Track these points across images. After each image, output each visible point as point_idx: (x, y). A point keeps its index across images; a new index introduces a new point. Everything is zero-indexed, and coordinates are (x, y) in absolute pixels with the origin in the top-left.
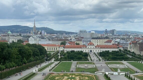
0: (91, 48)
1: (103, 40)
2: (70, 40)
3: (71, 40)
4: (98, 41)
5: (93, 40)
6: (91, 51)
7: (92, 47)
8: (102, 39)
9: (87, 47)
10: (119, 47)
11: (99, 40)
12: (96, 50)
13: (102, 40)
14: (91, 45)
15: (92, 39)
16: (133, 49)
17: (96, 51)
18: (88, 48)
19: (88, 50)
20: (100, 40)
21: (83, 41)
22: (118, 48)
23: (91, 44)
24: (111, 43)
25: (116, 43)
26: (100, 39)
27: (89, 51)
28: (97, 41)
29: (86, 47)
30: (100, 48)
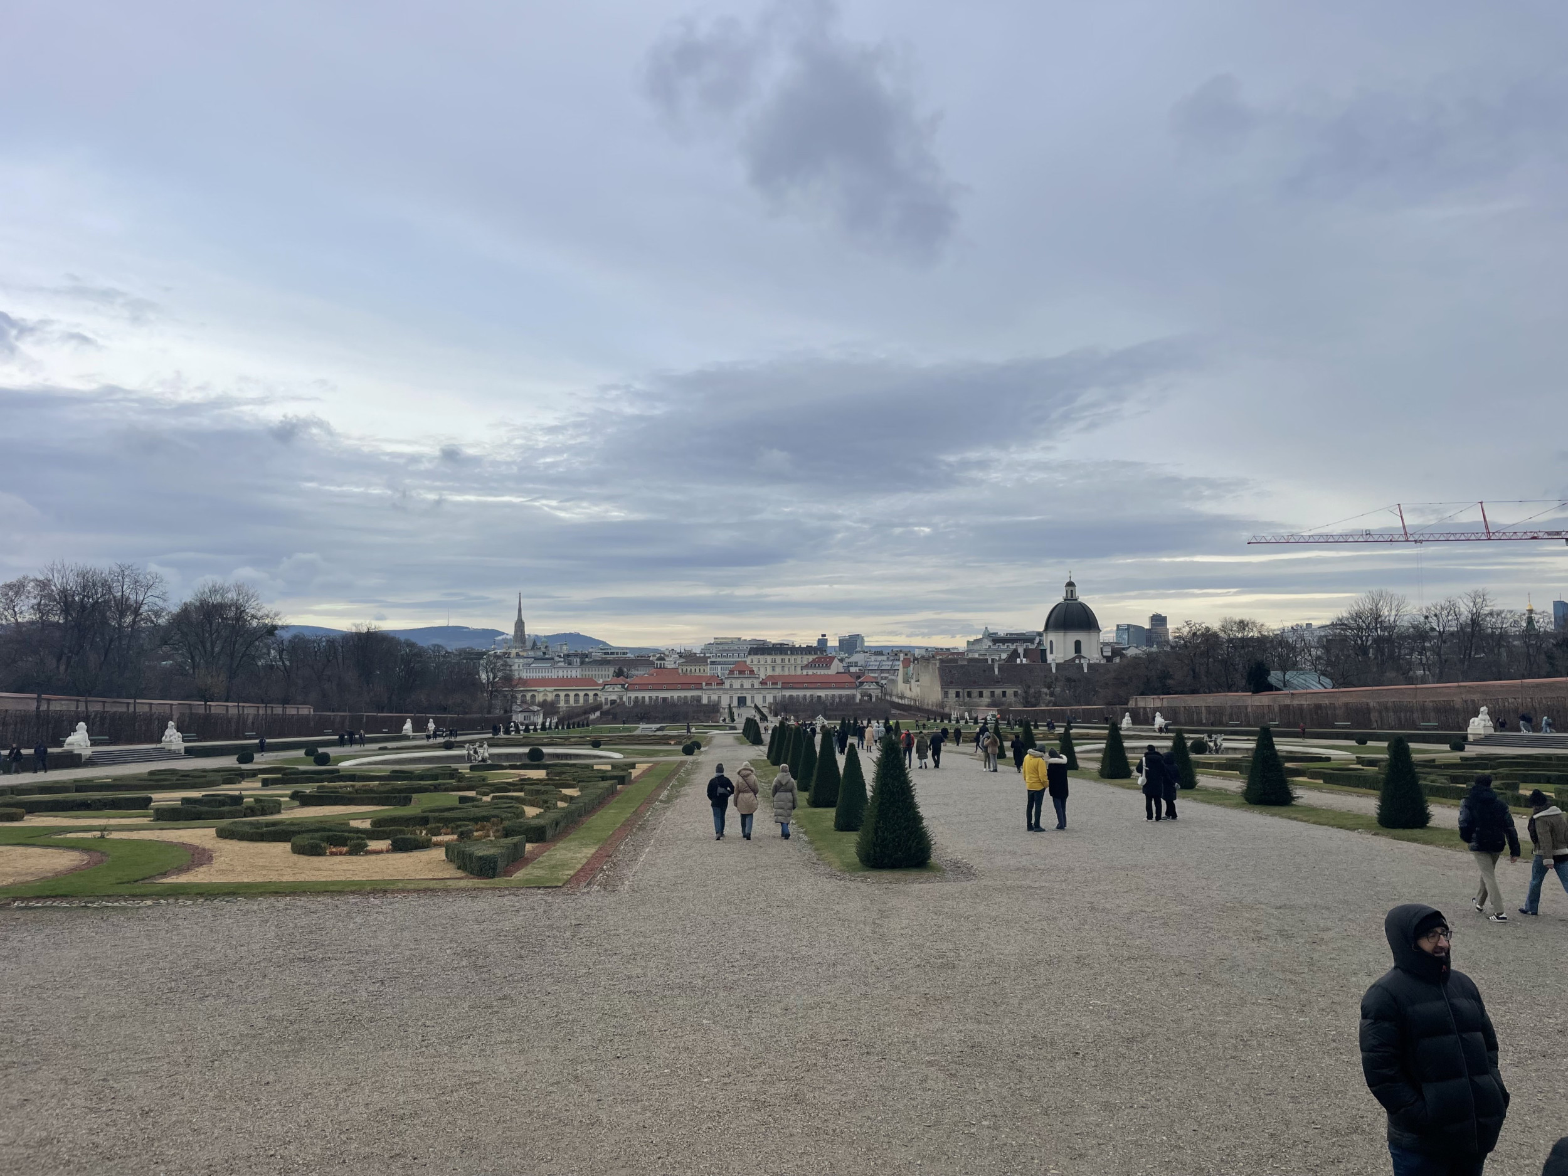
0: (742, 685)
1: (799, 658)
2: (659, 662)
3: (665, 660)
4: (774, 661)
5: (755, 658)
6: (742, 701)
7: (747, 684)
8: (792, 654)
9: (727, 686)
10: (862, 683)
11: (778, 658)
12: (764, 697)
13: (794, 657)
14: (741, 672)
15: (749, 654)
16: (918, 681)
17: (764, 701)
18: (731, 685)
19: (731, 698)
20: (786, 658)
21: (713, 663)
22: (857, 688)
23: (743, 671)
24: (828, 667)
25: (852, 669)
26: (786, 654)
27: (735, 703)
28: (769, 661)
29: (723, 683)
30: (783, 688)
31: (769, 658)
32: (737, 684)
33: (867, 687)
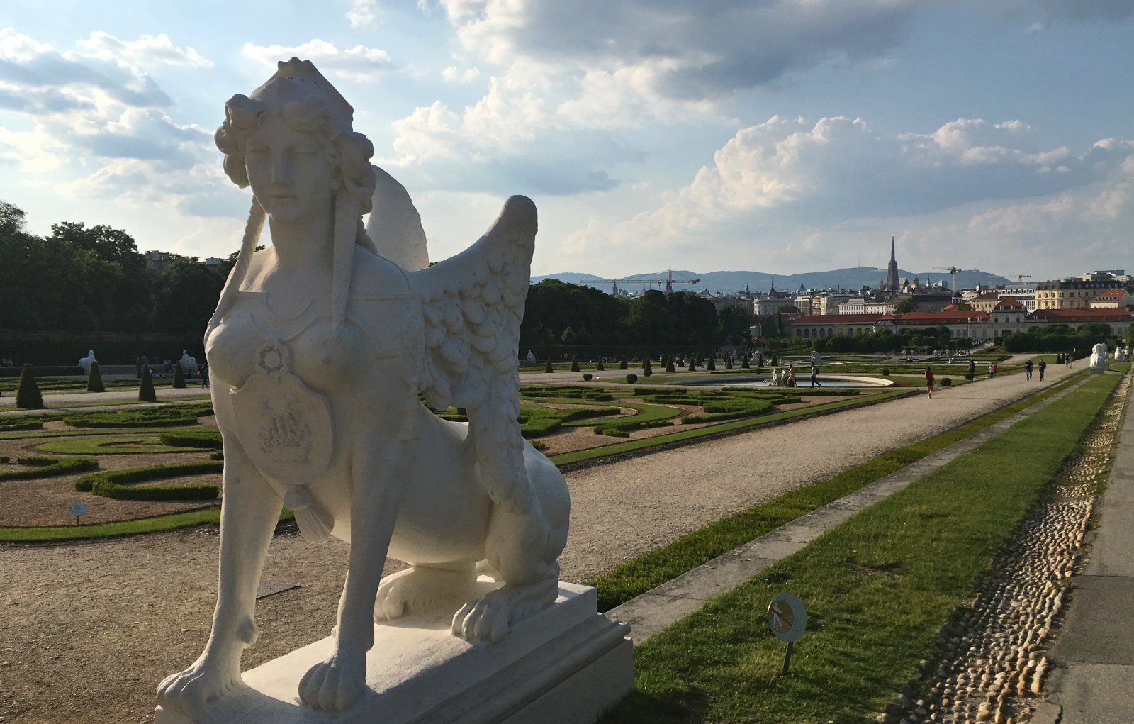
9: (992, 320)
14: (1006, 308)
15: (1038, 289)
19: (996, 332)
23: (1008, 306)
24: (1118, 300)
29: (989, 318)
31: (1057, 293)
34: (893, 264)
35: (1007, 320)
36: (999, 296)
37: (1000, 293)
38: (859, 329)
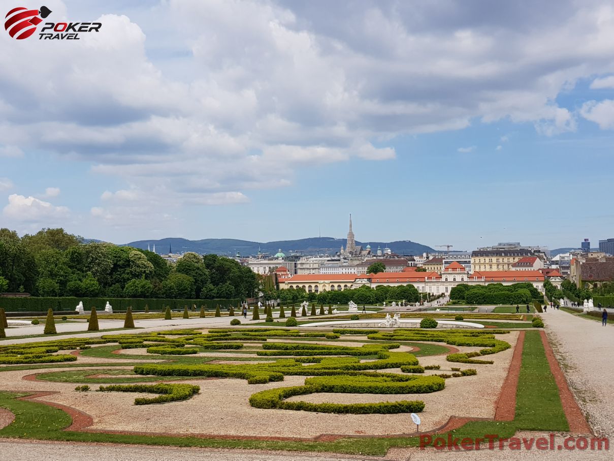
3: (414, 260)
4: (491, 260)
7: (458, 278)
8: (506, 255)
9: (443, 279)
11: (494, 259)
13: (507, 258)
14: (454, 270)
16: (575, 275)
19: (446, 289)
20: (500, 258)
22: (545, 280)
23: (456, 268)
24: (531, 265)
28: (487, 261)
29: (440, 278)
30: (486, 281)
31: (487, 259)
32: (450, 278)
33: (553, 280)
34: (351, 235)
35: (454, 279)
36: (444, 261)
37: (444, 259)
38: (339, 286)
